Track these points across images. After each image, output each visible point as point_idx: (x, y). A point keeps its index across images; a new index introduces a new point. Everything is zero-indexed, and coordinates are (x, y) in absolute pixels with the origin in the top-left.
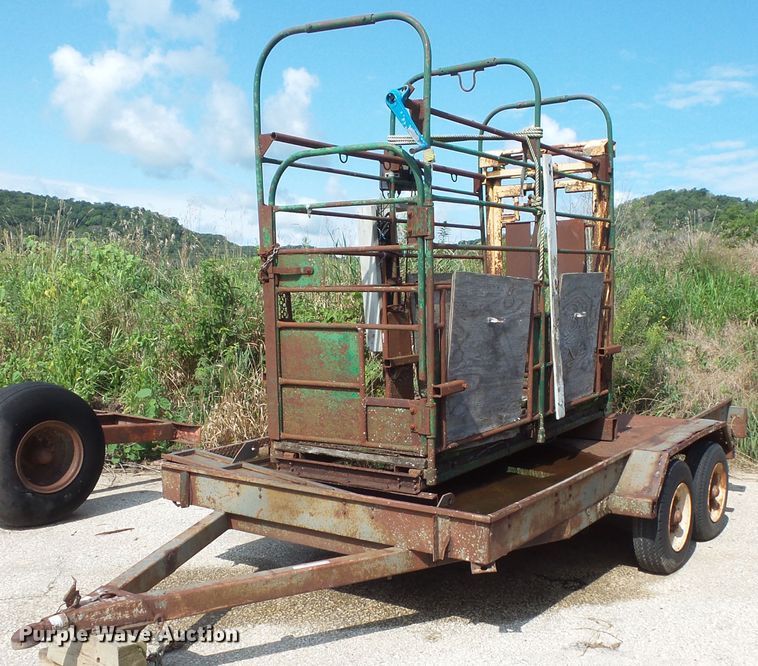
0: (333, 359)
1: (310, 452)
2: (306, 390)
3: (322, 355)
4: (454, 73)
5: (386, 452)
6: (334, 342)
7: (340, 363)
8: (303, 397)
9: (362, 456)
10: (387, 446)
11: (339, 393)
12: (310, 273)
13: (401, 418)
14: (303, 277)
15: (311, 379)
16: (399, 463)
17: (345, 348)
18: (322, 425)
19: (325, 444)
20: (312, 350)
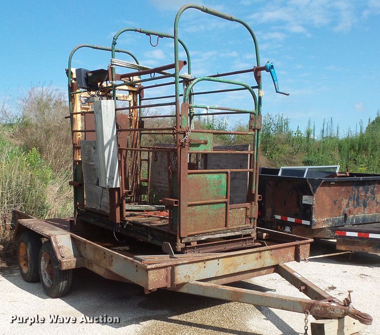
0: (214, 188)
1: (203, 239)
2: (198, 207)
3: (208, 187)
4: (148, 34)
5: (238, 229)
6: (215, 179)
7: (217, 190)
8: (197, 210)
9: (228, 234)
10: (238, 226)
11: (215, 205)
12: (206, 143)
13: (242, 213)
14: (202, 145)
15: (202, 201)
16: (245, 233)
17: (220, 182)
18: (206, 224)
19: (209, 233)
20: (204, 185)
